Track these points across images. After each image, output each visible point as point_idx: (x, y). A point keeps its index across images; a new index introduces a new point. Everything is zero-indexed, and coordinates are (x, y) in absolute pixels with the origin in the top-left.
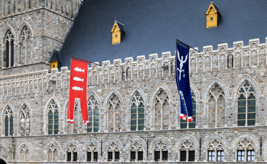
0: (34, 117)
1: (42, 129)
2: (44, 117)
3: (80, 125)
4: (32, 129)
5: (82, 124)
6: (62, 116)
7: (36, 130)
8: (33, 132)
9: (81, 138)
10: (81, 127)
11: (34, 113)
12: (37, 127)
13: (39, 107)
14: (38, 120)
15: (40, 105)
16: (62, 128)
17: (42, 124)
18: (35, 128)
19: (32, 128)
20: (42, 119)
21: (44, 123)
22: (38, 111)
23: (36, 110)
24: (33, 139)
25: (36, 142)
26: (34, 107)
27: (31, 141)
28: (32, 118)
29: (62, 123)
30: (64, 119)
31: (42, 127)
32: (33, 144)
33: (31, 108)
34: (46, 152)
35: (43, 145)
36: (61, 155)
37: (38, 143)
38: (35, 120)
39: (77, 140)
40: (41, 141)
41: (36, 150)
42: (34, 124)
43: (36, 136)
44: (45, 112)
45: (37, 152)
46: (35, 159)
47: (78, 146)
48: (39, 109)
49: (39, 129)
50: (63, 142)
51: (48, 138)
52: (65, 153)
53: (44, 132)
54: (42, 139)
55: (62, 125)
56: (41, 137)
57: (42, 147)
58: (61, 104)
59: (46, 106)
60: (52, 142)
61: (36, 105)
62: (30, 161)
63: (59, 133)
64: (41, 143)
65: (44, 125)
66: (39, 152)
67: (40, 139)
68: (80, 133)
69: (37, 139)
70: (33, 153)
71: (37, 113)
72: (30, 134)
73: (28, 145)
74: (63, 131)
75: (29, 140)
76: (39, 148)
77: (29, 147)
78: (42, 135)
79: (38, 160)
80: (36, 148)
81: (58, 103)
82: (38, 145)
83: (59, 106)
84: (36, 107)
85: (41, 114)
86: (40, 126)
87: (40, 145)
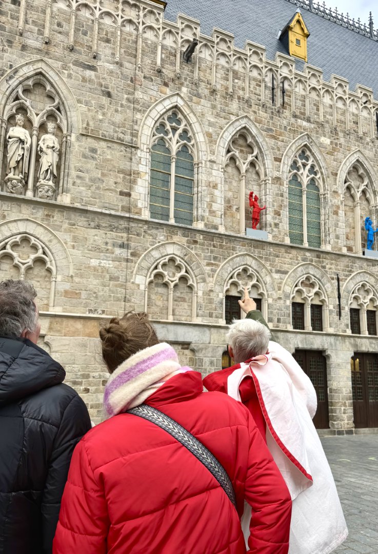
0: (89, 140)
1: (129, 195)
2: (139, 152)
3: (274, 218)
4: (78, 181)
5: (279, 215)
6: (214, 174)
7: (98, 188)
8: (80, 193)
9: (277, 257)
10: (276, 225)
11: (91, 123)
12: (105, 179)
13: (117, 111)
14: (112, 154)
15: (122, 106)
16: (214, 212)
17: (131, 176)
18: (93, 180)
19: (78, 177)
20: (131, 159)
21: (138, 173)
22: (113, 124)
23: (101, 117)
24: (81, 221)
25: (97, 237)
26: (93, 102)
27: (66, 226)
28: (78, 139)
29: (212, 194)
30: (219, 186)
31: (131, 188)
32: (75, 239)
33: (79, 101)
34: (142, 281)
35: (133, 254)
36: (211, 301)
37: (107, 243)
38: (94, 151)
39: (267, 260)
40: (122, 237)
41: (95, 269)
42: (91, 165)
43: (99, 210)
44: (146, 137)
45: (96, 277)
46: (86, 305)
47: (268, 279)
48: (118, 118)
49: (116, 191)
50: (215, 258)
51: (154, 231)
52: (222, 296)
53: (140, 205)
54: (128, 230)
55: (213, 201)
56: (124, 224)
57: (127, 260)
58: (209, 135)
59: (150, 120)
60: (171, 250)
61: (105, 100)
62: (58, 311)
63: (200, 226)
64: (122, 246)
65: (139, 181)
66: (111, 279)
67: (117, 228)
68: (275, 242)
69: (104, 225)
70: (76, 279)
71: (107, 130)
72: (65, 200)
73: (50, 241)
74: (217, 221)
75: (58, 223)
76: (108, 264)
77: (53, 251)
78: (127, 215)
79: (103, 312)
80: (92, 260)
81: (196, 127)
82: (108, 250)
83: (200, 138)
84: (102, 107)
85: (128, 138)
86: (119, 180)
87: (118, 251)
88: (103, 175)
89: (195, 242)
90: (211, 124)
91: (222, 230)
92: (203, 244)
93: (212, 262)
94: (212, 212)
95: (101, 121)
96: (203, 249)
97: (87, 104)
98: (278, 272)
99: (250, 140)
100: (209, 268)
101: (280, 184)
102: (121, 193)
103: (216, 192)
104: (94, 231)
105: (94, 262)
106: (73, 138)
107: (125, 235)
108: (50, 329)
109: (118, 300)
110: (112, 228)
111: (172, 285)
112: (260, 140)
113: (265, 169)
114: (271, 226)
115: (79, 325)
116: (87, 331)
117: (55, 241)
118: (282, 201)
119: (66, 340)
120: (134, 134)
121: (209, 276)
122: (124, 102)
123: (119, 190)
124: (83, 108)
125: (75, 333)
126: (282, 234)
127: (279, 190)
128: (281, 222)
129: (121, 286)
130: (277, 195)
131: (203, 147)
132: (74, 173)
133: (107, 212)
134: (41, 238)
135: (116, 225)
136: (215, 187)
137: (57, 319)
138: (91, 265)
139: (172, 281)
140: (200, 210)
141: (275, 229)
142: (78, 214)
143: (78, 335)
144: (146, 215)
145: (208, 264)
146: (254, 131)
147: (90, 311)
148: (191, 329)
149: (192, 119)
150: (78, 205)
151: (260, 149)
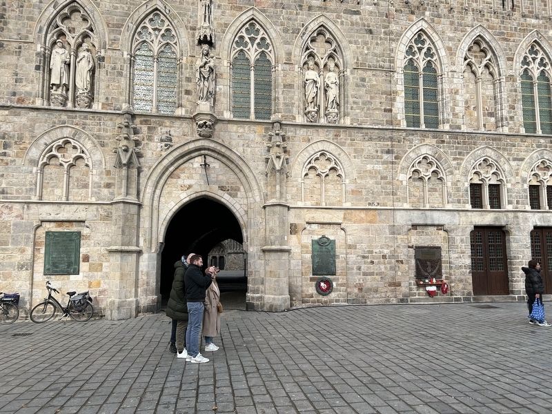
0: (360, 72)
1: (390, 111)
2: (396, 74)
3: (509, 112)
4: (355, 106)
5: (514, 109)
6: (455, 82)
7: (368, 109)
8: (356, 115)
9: (514, 146)
10: (512, 118)
11: (360, 58)
12: (373, 101)
13: (377, 44)
14: (376, 81)
15: (381, 39)
16: (457, 114)
17: (391, 95)
18: (364, 103)
19: (354, 103)
20: (390, 82)
21: (396, 92)
22: (376, 55)
23: (366, 52)
24: (359, 136)
25: (369, 147)
26: (360, 40)
27: (348, 141)
28: (352, 73)
29: (454, 100)
30: (460, 91)
31: (392, 105)
32: (356, 151)
33: (350, 42)
34: (403, 177)
35: (396, 158)
36: (458, 190)
37: (377, 151)
38: (363, 80)
39: (504, 149)
40: (388, 145)
41: (370, 172)
42: (362, 91)
43: (371, 127)
44: (401, 61)
45: (372, 178)
46: (367, 199)
47: (506, 167)
48: (378, 50)
49: (381, 109)
50: (460, 154)
51: (411, 137)
52: (467, 185)
53: (399, 118)
54: (391, 139)
55: (456, 105)
56: (388, 134)
57: (392, 163)
58: (449, 49)
59: (403, 46)
60: (425, 150)
61: (368, 37)
62: (348, 205)
63: (447, 127)
64: (388, 152)
65: (398, 98)
66: (382, 178)
67: (384, 138)
68: (511, 133)
69: (374, 137)
70: (358, 181)
71: (372, 61)
72: (347, 122)
73: (339, 154)
74: (460, 121)
75: (343, 140)
76: (380, 167)
77: (342, 161)
78: (391, 127)
79: (378, 204)
80: (368, 166)
81: (439, 44)
82: (378, 156)
83: (443, 53)
84: (366, 43)
85: (387, 64)
86: (383, 100)
87: (386, 156)
88: (371, 98)
89: (443, 142)
90: (450, 39)
91: (464, 129)
92: (449, 143)
93: (457, 156)
94: (455, 115)
95: (366, 54)
96: (449, 147)
97: (356, 42)
98: (515, 159)
99: (484, 45)
100: (455, 162)
101: (514, 81)
102: (385, 110)
103: (458, 97)
104: (367, 143)
105: (369, 167)
106: (348, 73)
107: (389, 143)
108: (345, 218)
109: (389, 194)
110: (380, 139)
111: (427, 178)
112: (493, 44)
113: (499, 69)
114: (506, 119)
115: (363, 214)
116: (369, 219)
117: (343, 154)
118: (516, 96)
119: (356, 226)
120: (392, 61)
121: (456, 169)
122: (382, 36)
123: (383, 108)
124: (353, 46)
125: (361, 221)
126: (517, 125)
127: (513, 86)
128: (516, 115)
129: (389, 183)
130: (511, 91)
131: (445, 60)
132: (351, 100)
133: (377, 127)
134: (334, 153)
135: (383, 136)
136: (457, 93)
137: (349, 211)
138: (368, 169)
139: (426, 176)
140: (446, 114)
141: (510, 122)
142: (356, 131)
143: (363, 222)
144: (404, 125)
145: (454, 159)
146: (488, 37)
147: (369, 204)
148: (444, 214)
149: (435, 37)
150: (355, 125)
151: (493, 52)
